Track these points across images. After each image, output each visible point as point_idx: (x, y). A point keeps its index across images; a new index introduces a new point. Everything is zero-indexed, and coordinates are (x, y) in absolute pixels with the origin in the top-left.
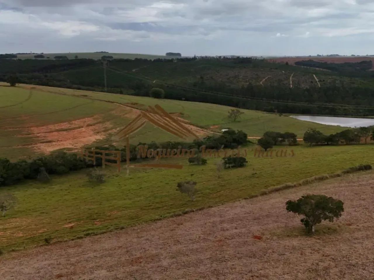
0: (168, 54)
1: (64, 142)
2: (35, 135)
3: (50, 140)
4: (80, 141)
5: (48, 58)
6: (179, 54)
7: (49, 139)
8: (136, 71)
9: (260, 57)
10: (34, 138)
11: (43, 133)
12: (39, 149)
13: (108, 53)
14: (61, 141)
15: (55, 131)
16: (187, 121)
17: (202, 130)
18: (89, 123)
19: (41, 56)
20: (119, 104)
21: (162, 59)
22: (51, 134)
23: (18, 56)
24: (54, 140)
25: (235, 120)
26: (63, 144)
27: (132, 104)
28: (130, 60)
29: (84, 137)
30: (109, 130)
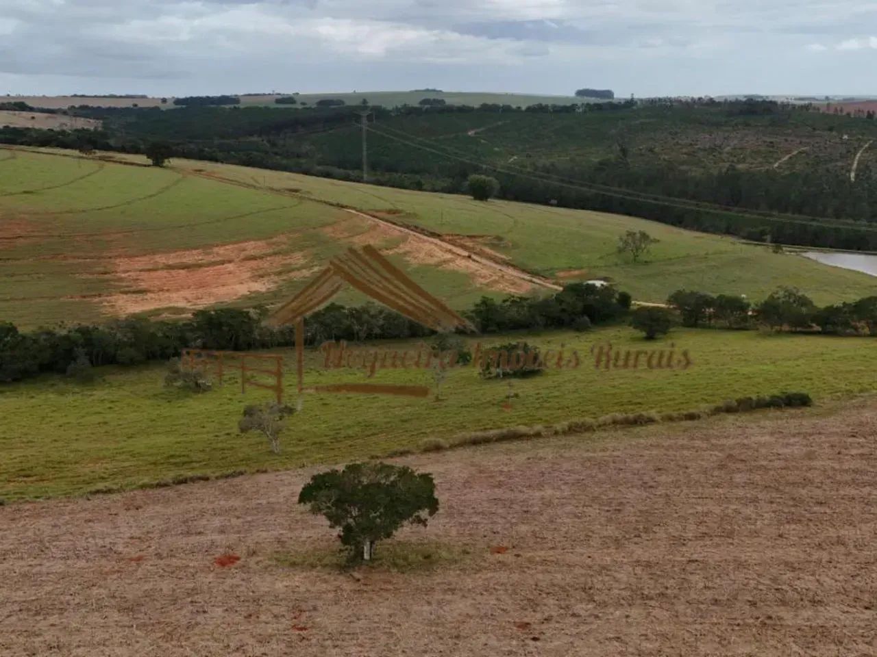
0: (580, 93)
1: (174, 295)
2: (118, 274)
3: (145, 287)
4: (210, 295)
5: (303, 104)
6: (608, 94)
7: (143, 285)
8: (476, 133)
9: (823, 98)
10: (112, 283)
11: (136, 270)
12: (113, 306)
13: (440, 91)
14: (168, 290)
15: (162, 269)
16: (503, 257)
17: (531, 281)
18: (252, 253)
19: (289, 100)
20: (357, 211)
21: (547, 106)
22: (153, 274)
23: (242, 100)
24: (152, 289)
25: (635, 260)
26: (169, 299)
27: (390, 212)
28: (469, 107)
29: (223, 285)
30: (293, 270)
